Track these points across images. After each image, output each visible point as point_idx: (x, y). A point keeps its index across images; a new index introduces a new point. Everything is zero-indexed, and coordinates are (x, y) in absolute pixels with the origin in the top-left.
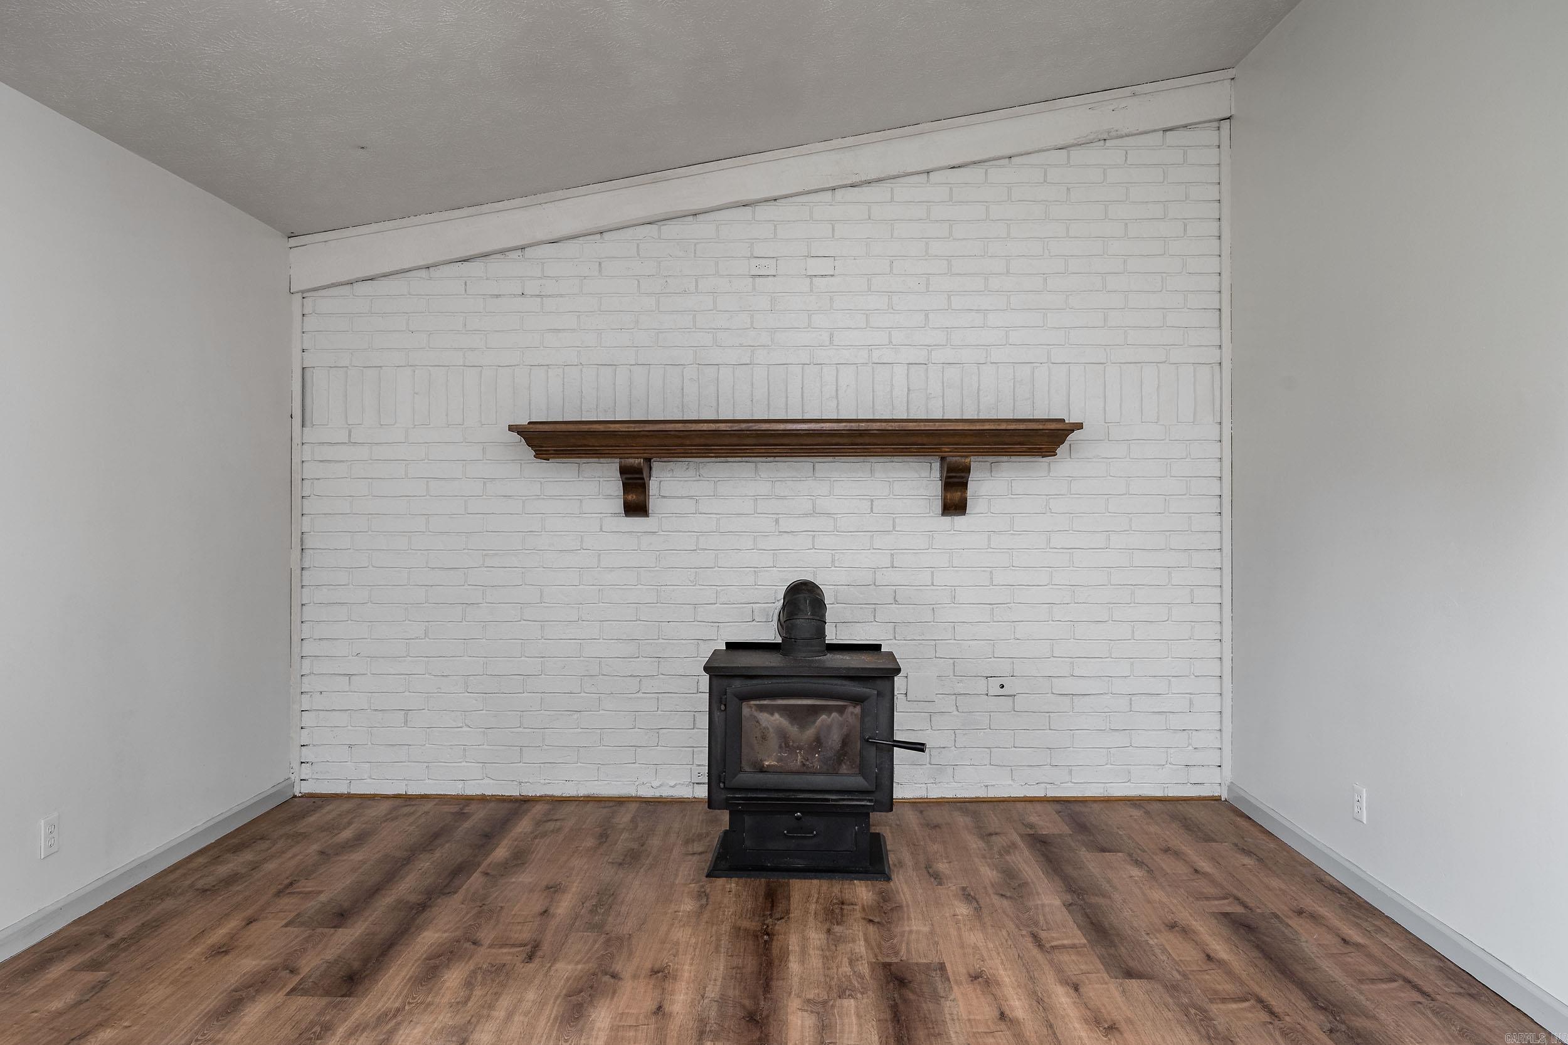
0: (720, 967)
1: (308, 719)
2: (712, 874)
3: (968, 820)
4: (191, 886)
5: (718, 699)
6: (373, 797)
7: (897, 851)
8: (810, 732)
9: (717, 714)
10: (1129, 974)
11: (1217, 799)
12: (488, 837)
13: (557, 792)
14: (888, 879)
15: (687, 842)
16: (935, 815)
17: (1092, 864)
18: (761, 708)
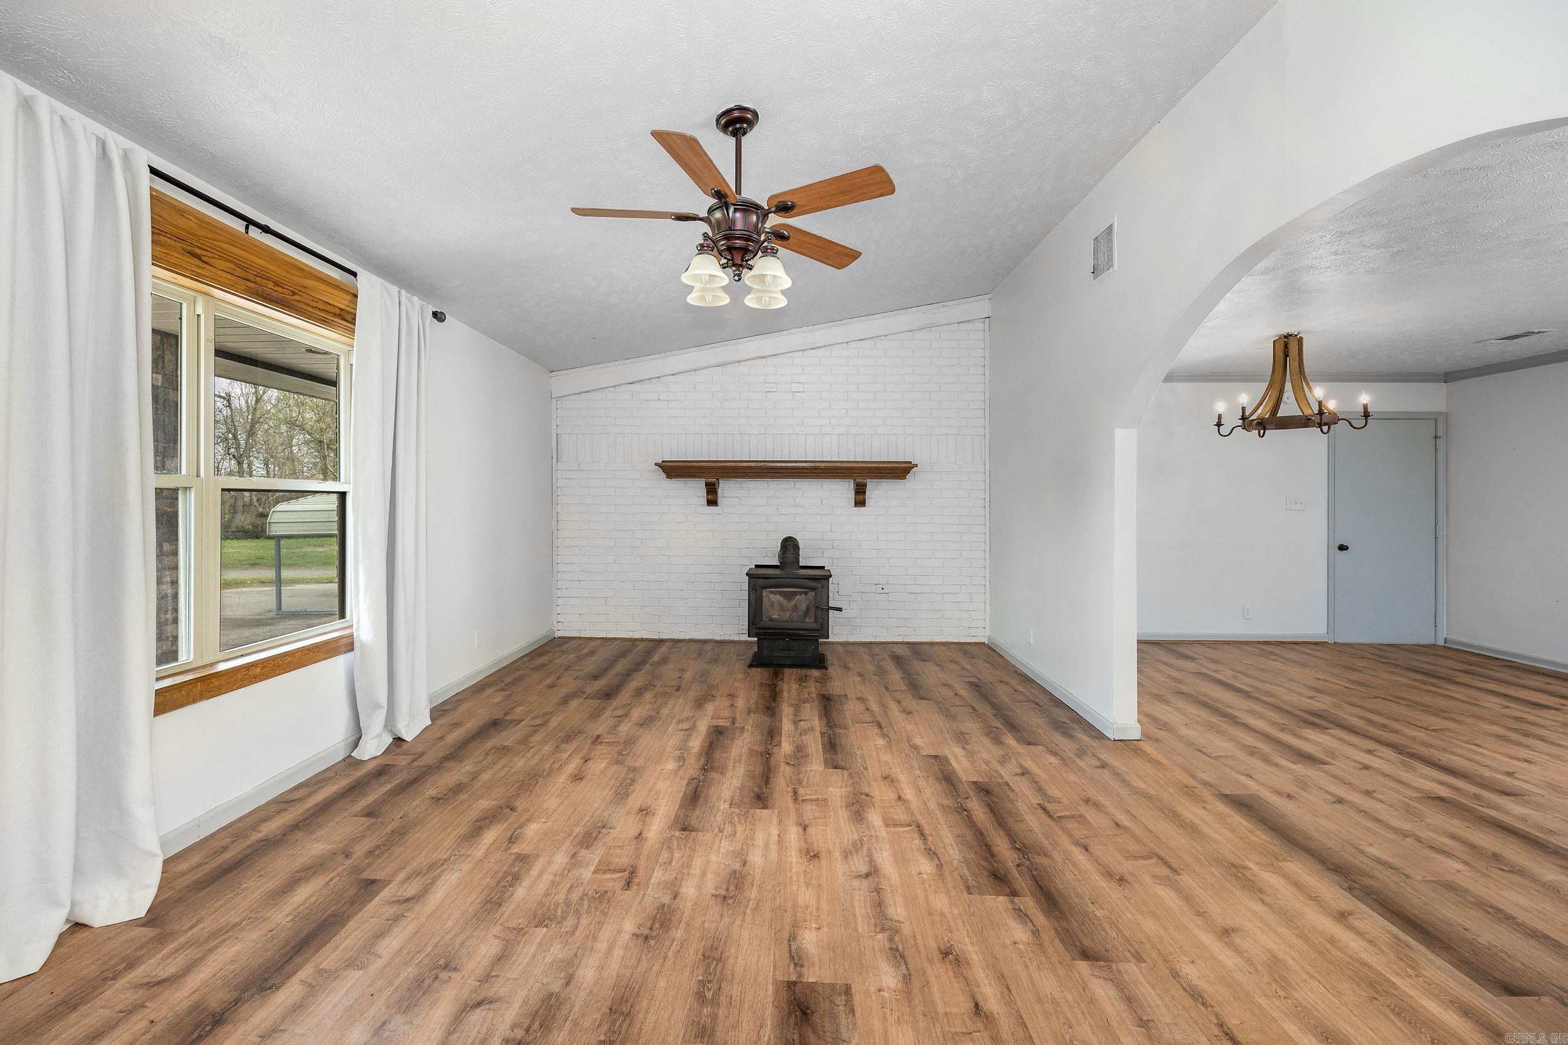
0: (755, 694)
1: (561, 601)
2: (750, 666)
3: (866, 650)
4: (527, 667)
5: (752, 588)
6: (591, 639)
7: (831, 658)
8: (793, 603)
9: (752, 594)
10: (922, 698)
11: (984, 643)
12: (649, 653)
13: (676, 637)
14: (827, 669)
15: (738, 656)
16: (851, 648)
17: (917, 665)
18: (771, 592)
